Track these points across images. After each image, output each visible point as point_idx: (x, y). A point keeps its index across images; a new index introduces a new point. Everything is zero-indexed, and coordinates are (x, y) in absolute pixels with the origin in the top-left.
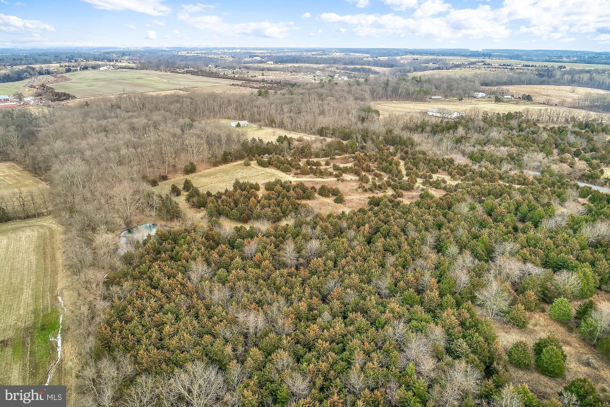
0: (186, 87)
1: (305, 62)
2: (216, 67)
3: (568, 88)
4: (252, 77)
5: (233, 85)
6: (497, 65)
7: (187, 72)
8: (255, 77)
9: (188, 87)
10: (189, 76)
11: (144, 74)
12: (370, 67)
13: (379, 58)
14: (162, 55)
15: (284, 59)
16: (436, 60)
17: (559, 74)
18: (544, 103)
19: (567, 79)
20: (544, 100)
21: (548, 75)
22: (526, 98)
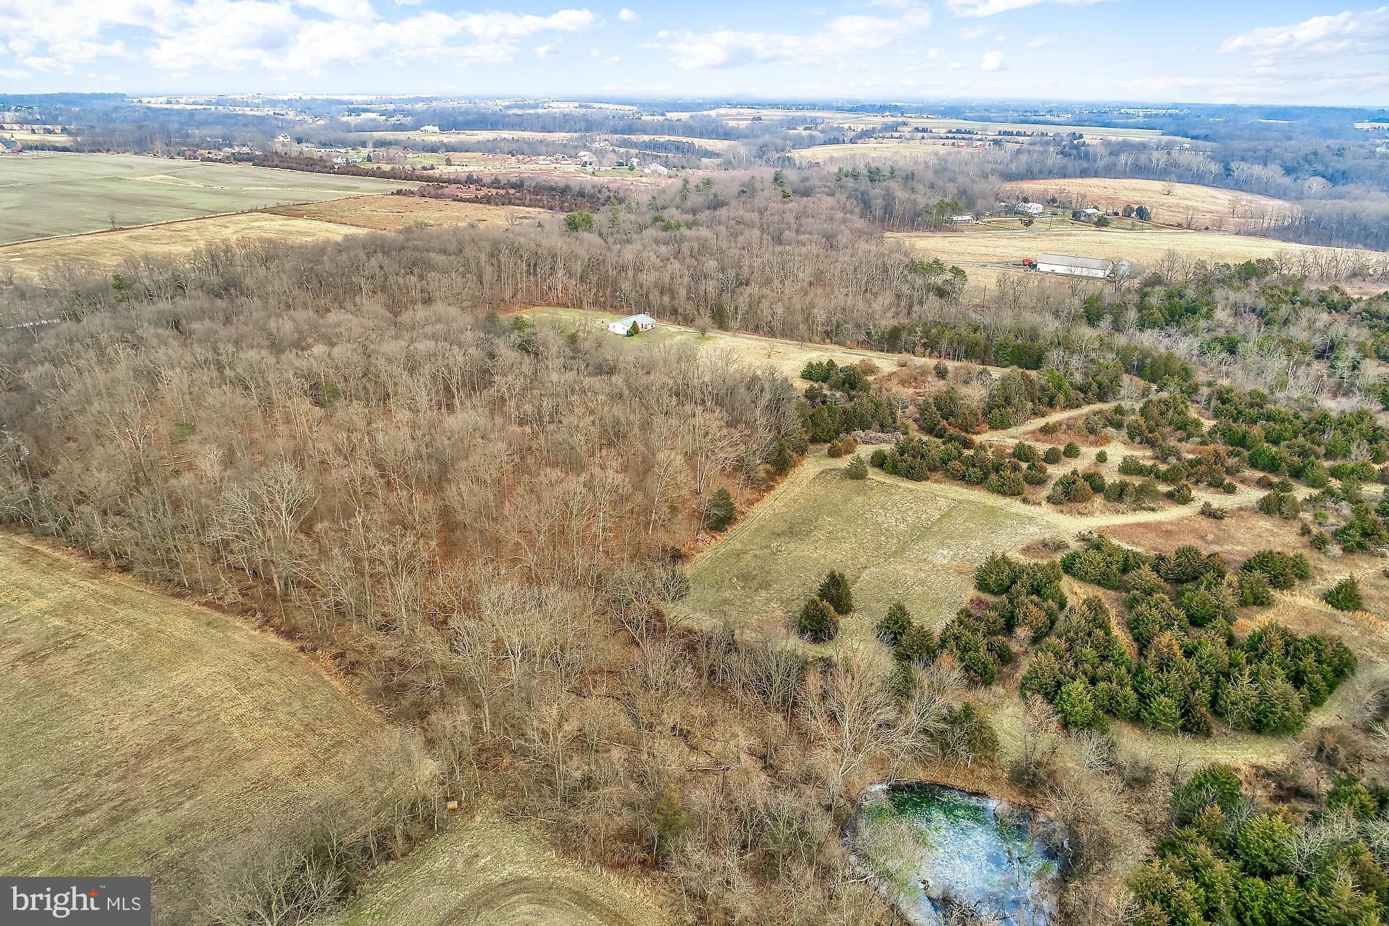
0: (282, 203)
1: (513, 127)
2: (299, 141)
3: (1158, 185)
4: (424, 168)
5: (399, 192)
6: (943, 132)
7: (238, 159)
8: (432, 168)
9: (286, 203)
10: (248, 168)
11: (115, 165)
12: (690, 140)
13: (669, 115)
14: (116, 109)
15: (460, 119)
16: (813, 121)
17: (1105, 152)
18: (1180, 226)
19: (1126, 164)
20: (1180, 218)
21: (1079, 154)
22: (1133, 215)
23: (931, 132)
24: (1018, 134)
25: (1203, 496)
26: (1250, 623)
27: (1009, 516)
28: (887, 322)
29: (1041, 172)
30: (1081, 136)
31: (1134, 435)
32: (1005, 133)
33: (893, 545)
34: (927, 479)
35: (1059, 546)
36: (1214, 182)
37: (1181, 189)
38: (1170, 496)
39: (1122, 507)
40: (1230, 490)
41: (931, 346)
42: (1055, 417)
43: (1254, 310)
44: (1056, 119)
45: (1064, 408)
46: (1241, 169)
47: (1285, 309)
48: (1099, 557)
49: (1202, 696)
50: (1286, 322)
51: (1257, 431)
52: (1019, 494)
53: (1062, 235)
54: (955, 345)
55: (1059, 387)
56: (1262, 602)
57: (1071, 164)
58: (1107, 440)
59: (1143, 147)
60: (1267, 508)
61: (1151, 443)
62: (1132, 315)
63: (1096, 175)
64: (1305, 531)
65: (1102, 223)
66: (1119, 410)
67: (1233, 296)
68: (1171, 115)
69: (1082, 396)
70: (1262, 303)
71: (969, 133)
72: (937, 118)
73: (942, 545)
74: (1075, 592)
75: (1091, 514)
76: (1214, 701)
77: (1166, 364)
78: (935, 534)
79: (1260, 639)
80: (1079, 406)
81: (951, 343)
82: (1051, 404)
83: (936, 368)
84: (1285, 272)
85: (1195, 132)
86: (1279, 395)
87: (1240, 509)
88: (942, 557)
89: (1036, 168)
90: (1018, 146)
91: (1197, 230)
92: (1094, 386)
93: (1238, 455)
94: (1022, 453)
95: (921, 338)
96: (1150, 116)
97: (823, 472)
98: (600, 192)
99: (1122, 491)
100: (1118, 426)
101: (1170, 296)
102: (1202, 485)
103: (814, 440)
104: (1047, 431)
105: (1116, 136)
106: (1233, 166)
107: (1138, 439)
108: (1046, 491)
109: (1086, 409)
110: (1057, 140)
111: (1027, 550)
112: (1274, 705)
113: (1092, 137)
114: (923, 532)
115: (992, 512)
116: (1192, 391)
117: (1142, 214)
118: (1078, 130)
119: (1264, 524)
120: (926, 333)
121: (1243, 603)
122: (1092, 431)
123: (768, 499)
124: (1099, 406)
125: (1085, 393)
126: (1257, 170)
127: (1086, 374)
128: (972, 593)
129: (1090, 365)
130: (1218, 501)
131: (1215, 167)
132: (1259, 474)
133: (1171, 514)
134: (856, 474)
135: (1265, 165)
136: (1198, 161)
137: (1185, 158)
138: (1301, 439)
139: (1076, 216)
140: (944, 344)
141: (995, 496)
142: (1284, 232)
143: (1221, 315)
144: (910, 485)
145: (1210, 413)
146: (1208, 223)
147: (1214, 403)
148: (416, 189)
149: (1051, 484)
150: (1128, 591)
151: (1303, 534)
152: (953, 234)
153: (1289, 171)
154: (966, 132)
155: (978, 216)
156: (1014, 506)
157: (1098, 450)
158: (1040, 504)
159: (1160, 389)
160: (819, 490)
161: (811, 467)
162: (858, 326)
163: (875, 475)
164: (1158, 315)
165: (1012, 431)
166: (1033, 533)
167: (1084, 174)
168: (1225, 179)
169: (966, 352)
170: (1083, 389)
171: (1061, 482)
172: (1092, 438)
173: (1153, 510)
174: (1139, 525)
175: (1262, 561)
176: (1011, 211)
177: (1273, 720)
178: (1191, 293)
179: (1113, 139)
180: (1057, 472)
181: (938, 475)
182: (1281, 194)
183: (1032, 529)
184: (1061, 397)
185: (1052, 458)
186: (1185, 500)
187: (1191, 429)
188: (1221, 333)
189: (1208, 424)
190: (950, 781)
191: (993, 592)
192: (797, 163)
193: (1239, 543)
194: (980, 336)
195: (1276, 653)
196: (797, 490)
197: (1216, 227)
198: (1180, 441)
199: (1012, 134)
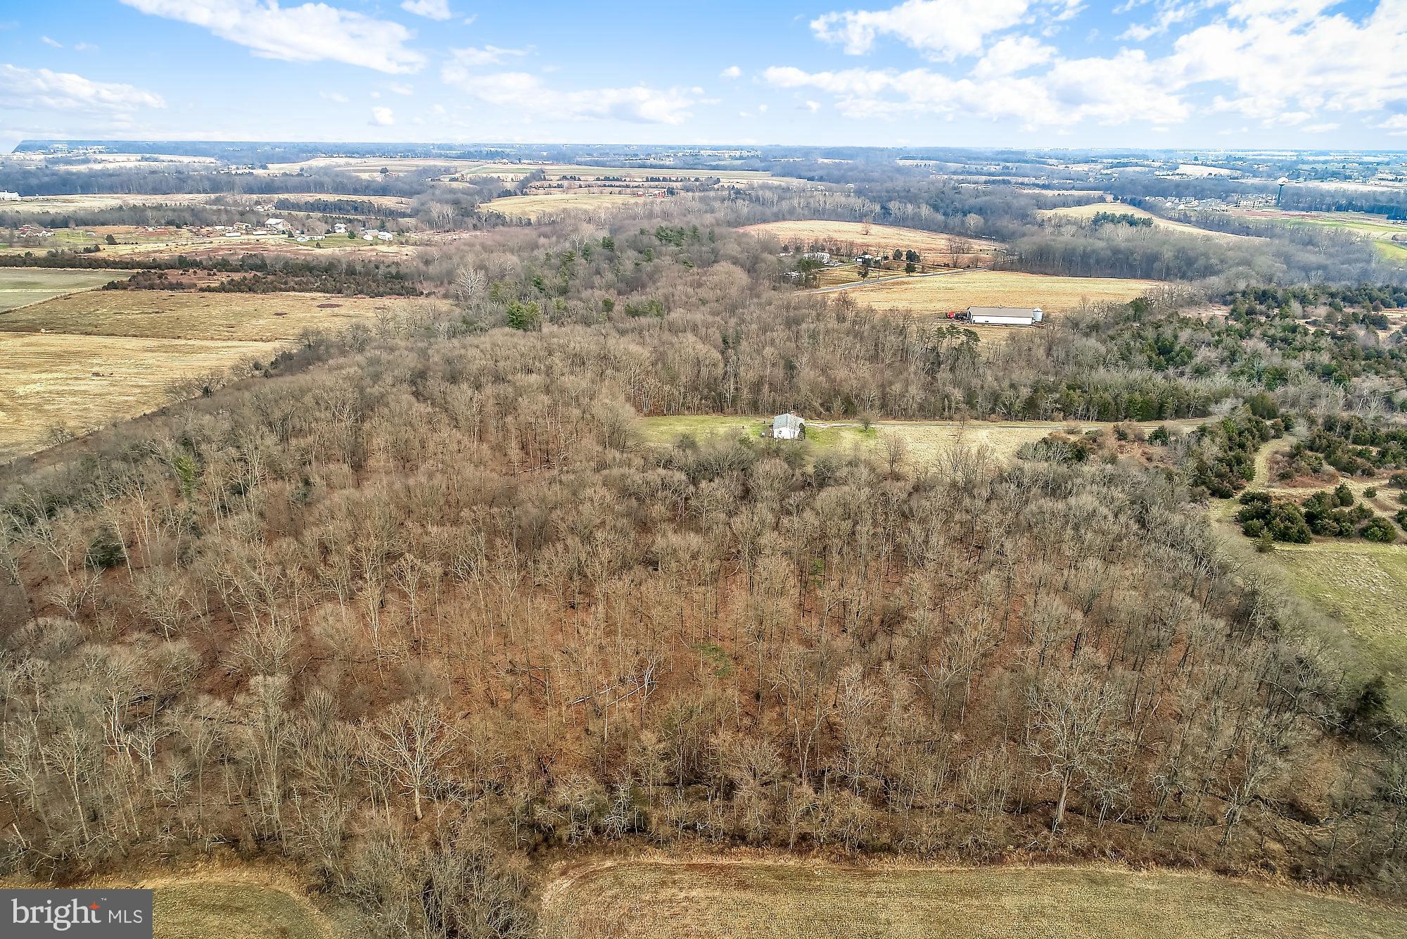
17: (775, 197)
18: (947, 265)
21: (750, 198)
22: (904, 258)
23: (579, 180)
29: (748, 218)
30: (718, 180)
32: (653, 179)
41: (1064, 410)
54: (1086, 406)
72: (552, 164)
81: (1083, 405)
95: (1051, 403)
98: (377, 267)
104: (1285, 476)
107: (1359, 472)
117: (912, 256)
120: (1054, 398)
122: (1316, 471)
126: (911, 208)
131: (875, 208)
136: (858, 202)
140: (1079, 407)
146: (968, 262)
148: (126, 279)
154: (614, 180)
165: (1256, 481)
167: (776, 218)
169: (1099, 412)
192: (508, 219)
197: (974, 265)
199: (658, 180)
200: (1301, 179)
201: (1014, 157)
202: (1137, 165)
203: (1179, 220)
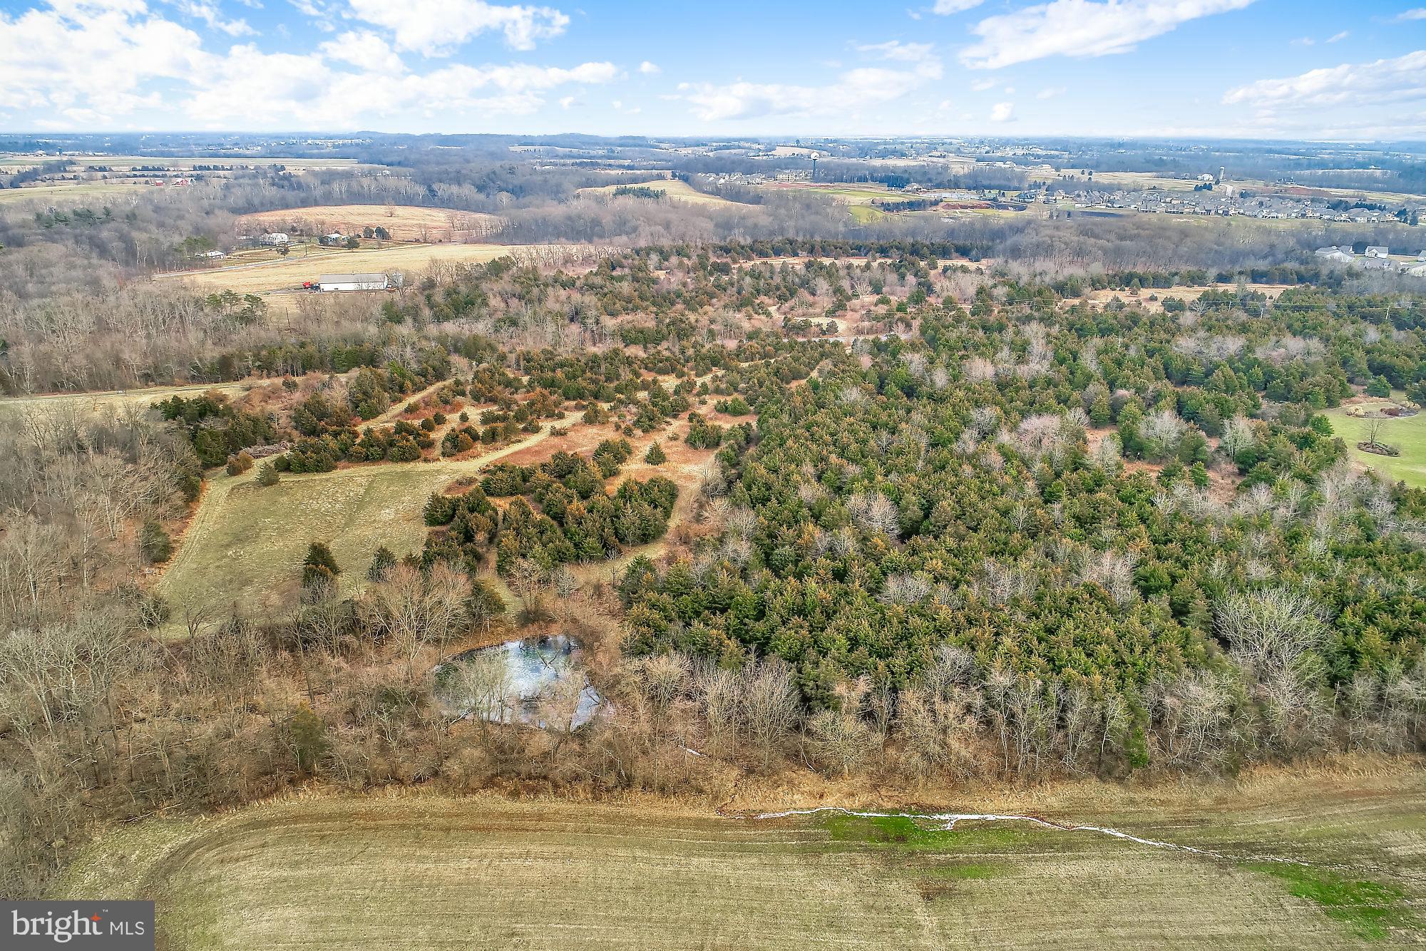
3: (378, 209)
17: (317, 182)
18: (417, 241)
19: (341, 191)
20: (415, 234)
21: (291, 185)
22: (374, 235)
23: (111, 170)
24: (216, 168)
25: (547, 425)
26: (614, 486)
27: (420, 474)
28: (212, 353)
29: (262, 204)
30: (283, 168)
31: (477, 398)
32: (201, 168)
33: (340, 520)
34: (335, 468)
35: (471, 481)
36: (423, 202)
37: (400, 210)
38: (525, 430)
39: (498, 444)
40: (561, 416)
41: (267, 367)
42: (412, 399)
43: (514, 295)
44: (247, 152)
45: (414, 392)
46: (442, 189)
47: (535, 291)
48: (505, 476)
49: (608, 531)
50: (540, 301)
51: (559, 374)
52: (419, 457)
53: (322, 259)
54: (290, 362)
55: (403, 376)
56: (615, 473)
57: (291, 195)
58: (460, 406)
59: (348, 175)
60: (590, 420)
61: (493, 400)
62: (427, 313)
63: (316, 204)
64: (618, 427)
65: (352, 244)
66: (457, 383)
67: (497, 287)
68: (357, 145)
69: (423, 379)
70: (518, 288)
71: (159, 169)
72: (107, 155)
73: (380, 507)
74: (502, 505)
75: (478, 455)
76: (616, 534)
77: (474, 344)
78: (370, 503)
79: (625, 489)
80: (424, 388)
81: (285, 361)
82: (402, 390)
83: (284, 384)
84: (521, 265)
85: (389, 159)
86: (561, 350)
87: (574, 425)
88: (387, 514)
89: (256, 201)
90: (224, 181)
91: (433, 243)
92: (430, 370)
93: (555, 392)
94: (402, 429)
95: (254, 362)
96: (338, 146)
97: (233, 489)
99: (493, 434)
100: (463, 394)
101: (449, 294)
102: (542, 418)
103: (206, 466)
104: (411, 410)
105: (321, 165)
106: (435, 187)
107: (483, 400)
108: (437, 451)
109: (431, 389)
110: (259, 172)
111: (449, 490)
112: (649, 521)
113: (295, 167)
114: (360, 504)
115: (406, 475)
116: (503, 358)
117: (382, 233)
118: (279, 162)
119: (592, 431)
120: (257, 357)
121: (605, 477)
122: (446, 402)
123: (194, 523)
124: (440, 384)
125: (424, 376)
126: (455, 189)
127: (419, 362)
128: (425, 531)
129: (420, 354)
130: (558, 424)
131: (421, 190)
132: (573, 403)
133: (532, 441)
134: (268, 480)
135: (459, 184)
136: (405, 185)
137: (392, 182)
138: (588, 374)
139: (324, 241)
140: (280, 364)
141: (400, 464)
142: (499, 237)
143: (495, 302)
144: (324, 476)
145: (522, 372)
146: (439, 237)
147: (522, 363)
149: (439, 445)
150: (533, 492)
151: (617, 430)
152: (213, 270)
153: (480, 188)
154: (154, 169)
155: (227, 251)
156: (420, 466)
157: (459, 414)
158: (438, 459)
159: (480, 362)
160: (238, 502)
161: (217, 489)
162: (181, 364)
163: (284, 478)
164: (447, 310)
165: (382, 417)
166: (445, 480)
167: (305, 203)
168: (431, 200)
169: (303, 366)
170: (423, 374)
171: (447, 439)
172: (448, 407)
173: (520, 441)
174: (516, 453)
175: (605, 447)
176: (256, 243)
177: (651, 530)
178: (463, 288)
179: (317, 169)
180: (439, 435)
181: (342, 463)
182: (480, 208)
183: (443, 477)
184: (408, 383)
185: (428, 426)
186: (537, 430)
187: (516, 384)
188: (500, 315)
189: (525, 379)
190: (482, 644)
191: (442, 524)
193: (583, 446)
194: (311, 349)
195: (636, 494)
196: (219, 509)
197: (446, 239)
198: (512, 393)
199: (209, 169)
200: (868, 157)
201: (631, 142)
202: (739, 147)
203: (711, 193)
